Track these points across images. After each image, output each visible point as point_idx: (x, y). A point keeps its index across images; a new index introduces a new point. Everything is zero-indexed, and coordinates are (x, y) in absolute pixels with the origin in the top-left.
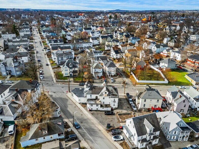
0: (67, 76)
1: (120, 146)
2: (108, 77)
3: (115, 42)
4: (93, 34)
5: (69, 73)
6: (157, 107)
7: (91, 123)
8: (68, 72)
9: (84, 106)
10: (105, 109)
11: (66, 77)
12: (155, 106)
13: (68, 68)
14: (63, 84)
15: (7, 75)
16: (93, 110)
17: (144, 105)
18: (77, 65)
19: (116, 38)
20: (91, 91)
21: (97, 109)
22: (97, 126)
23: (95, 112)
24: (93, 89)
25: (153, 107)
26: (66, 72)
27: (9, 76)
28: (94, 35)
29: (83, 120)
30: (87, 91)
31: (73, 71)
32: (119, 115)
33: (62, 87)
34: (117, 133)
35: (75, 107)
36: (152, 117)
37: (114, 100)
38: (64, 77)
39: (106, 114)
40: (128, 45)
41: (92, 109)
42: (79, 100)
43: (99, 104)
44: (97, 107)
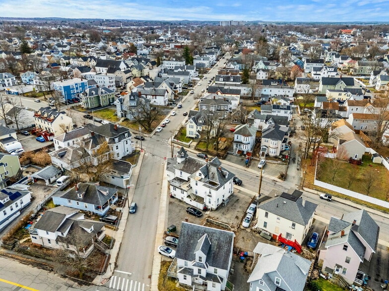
0: (192, 136)
1: (159, 264)
3: (349, 93)
4: (318, 73)
5: (195, 133)
6: (293, 240)
8: (195, 130)
10: (194, 204)
12: (288, 234)
13: (194, 124)
15: (122, 117)
16: (176, 197)
17: (265, 223)
19: (372, 86)
20: (183, 165)
21: (182, 198)
23: (177, 203)
24: (187, 163)
25: (284, 236)
26: (191, 130)
27: (123, 119)
28: (320, 75)
30: (178, 163)
32: (208, 221)
34: (173, 245)
36: (222, 239)
37: (210, 193)
38: (187, 137)
40: (368, 104)
41: (175, 195)
43: (185, 191)
44: (182, 195)
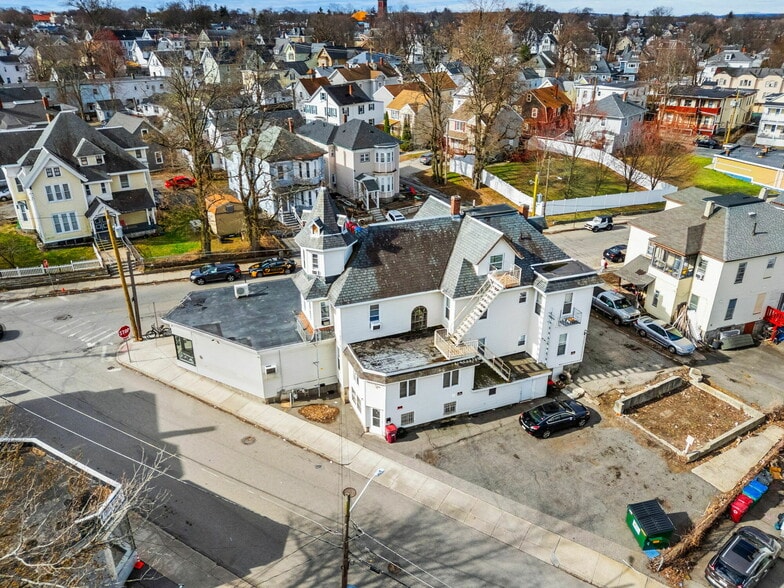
0: (72, 235)
2: (366, 214)
5: (88, 215)
7: (474, 551)
8: (78, 202)
9: (318, 414)
10: (509, 393)
11: (62, 245)
13: (69, 177)
14: (54, 294)
16: (417, 422)
17: (732, 304)
18: (132, 152)
20: (372, 271)
21: (450, 407)
22: (544, 556)
24: (382, 254)
26: (61, 207)
29: (393, 537)
30: (331, 280)
31: (115, 195)
32: (630, 408)
33: (57, 314)
35: (248, 441)
37: (567, 308)
38: (48, 247)
39: (539, 434)
41: (408, 417)
42: (271, 371)
43: (465, 364)
44: (450, 394)
